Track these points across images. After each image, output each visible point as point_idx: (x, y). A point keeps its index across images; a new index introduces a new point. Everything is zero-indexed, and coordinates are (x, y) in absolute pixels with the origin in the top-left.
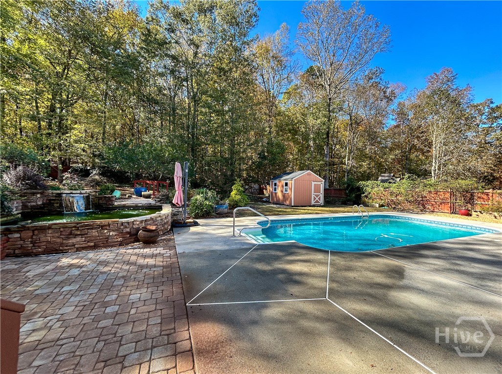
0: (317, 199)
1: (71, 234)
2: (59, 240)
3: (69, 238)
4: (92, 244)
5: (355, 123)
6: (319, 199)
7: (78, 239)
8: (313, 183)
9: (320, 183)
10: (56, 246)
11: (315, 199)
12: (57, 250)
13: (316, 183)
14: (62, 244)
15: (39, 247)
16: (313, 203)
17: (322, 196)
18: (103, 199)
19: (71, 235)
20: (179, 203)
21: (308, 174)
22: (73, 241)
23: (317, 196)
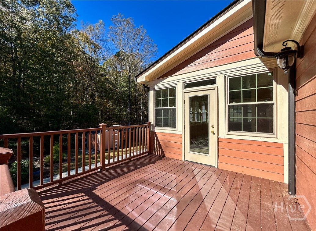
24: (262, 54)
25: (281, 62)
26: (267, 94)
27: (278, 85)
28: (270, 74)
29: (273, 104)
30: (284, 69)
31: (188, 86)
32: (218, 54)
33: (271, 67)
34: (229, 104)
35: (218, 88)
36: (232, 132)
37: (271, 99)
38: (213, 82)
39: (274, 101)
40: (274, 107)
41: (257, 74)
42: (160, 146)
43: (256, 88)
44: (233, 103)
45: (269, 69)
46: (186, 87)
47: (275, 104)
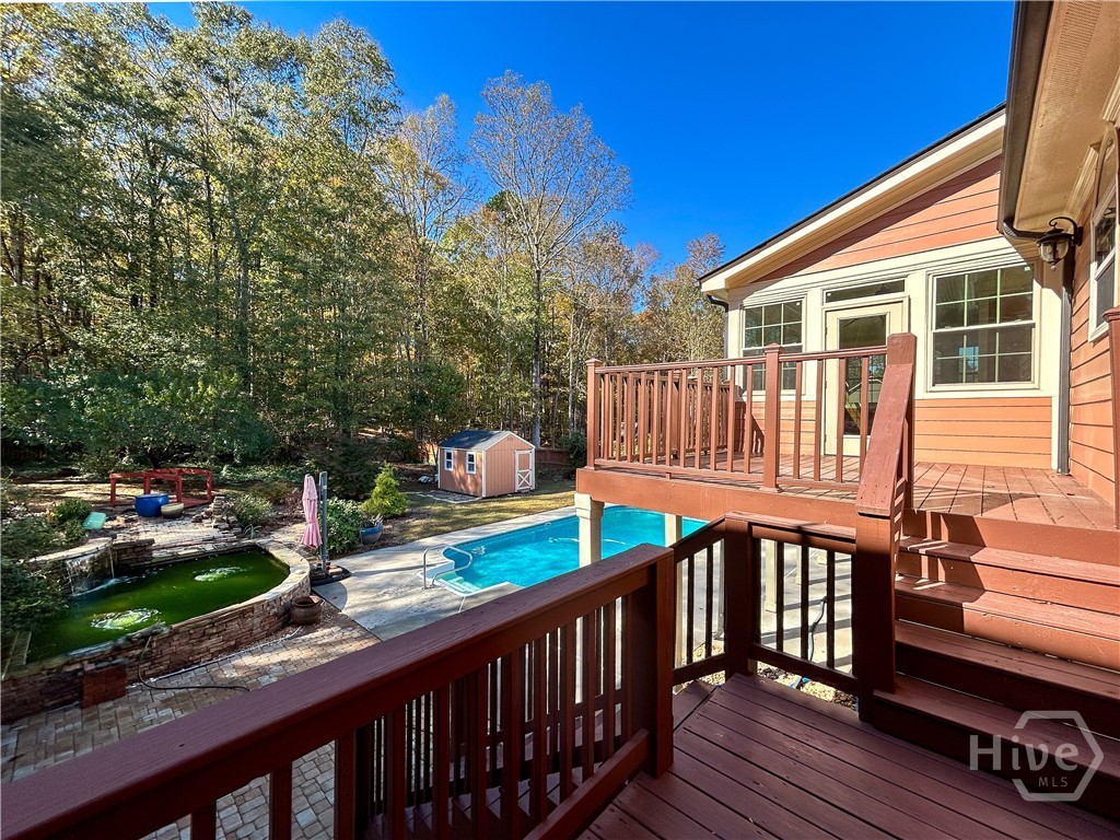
0: (524, 478)
1: (204, 635)
2: (187, 648)
3: (201, 641)
4: (233, 643)
5: (581, 314)
6: (528, 479)
7: (214, 640)
8: (518, 453)
9: (528, 452)
10: (184, 658)
11: (520, 479)
12: (185, 662)
13: (521, 452)
14: (191, 653)
15: (160, 664)
16: (518, 488)
17: (532, 474)
18: (130, 551)
19: (206, 636)
20: (315, 544)
21: (509, 439)
22: (207, 644)
23: (524, 474)
24: (1013, 234)
25: (1045, 251)
26: (1021, 308)
27: (1045, 290)
28: (1027, 269)
29: (1033, 325)
30: (1050, 263)
31: (834, 296)
32: (912, 229)
33: (1029, 255)
34: (934, 331)
35: (910, 300)
36: (939, 387)
37: (1029, 316)
38: (898, 286)
39: (1035, 319)
40: (1036, 332)
41: (1002, 270)
42: (759, 431)
43: (998, 297)
44: (943, 327)
45: (1026, 260)
46: (829, 300)
47: (1037, 326)
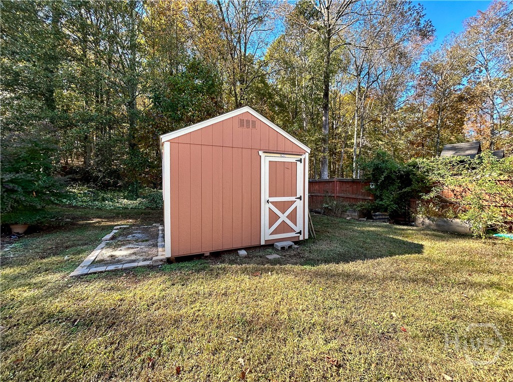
0: (283, 217)
6: (293, 217)
8: (266, 159)
9: (293, 158)
11: (273, 218)
16: (266, 234)
17: (301, 206)
23: (283, 206)
